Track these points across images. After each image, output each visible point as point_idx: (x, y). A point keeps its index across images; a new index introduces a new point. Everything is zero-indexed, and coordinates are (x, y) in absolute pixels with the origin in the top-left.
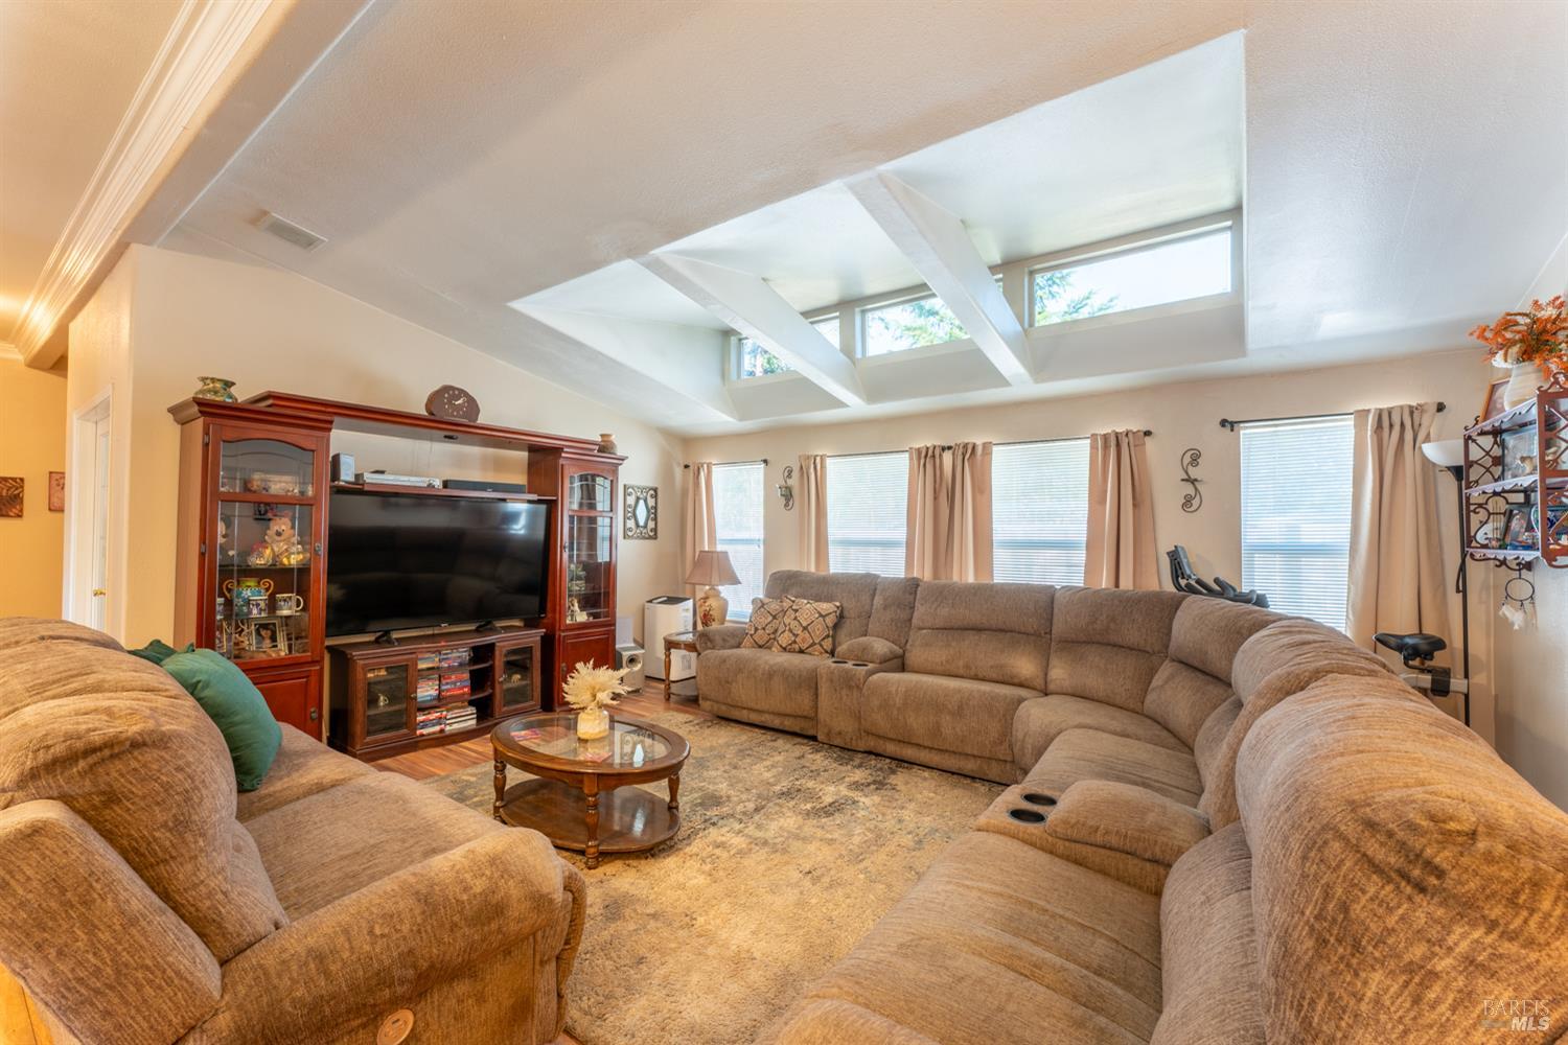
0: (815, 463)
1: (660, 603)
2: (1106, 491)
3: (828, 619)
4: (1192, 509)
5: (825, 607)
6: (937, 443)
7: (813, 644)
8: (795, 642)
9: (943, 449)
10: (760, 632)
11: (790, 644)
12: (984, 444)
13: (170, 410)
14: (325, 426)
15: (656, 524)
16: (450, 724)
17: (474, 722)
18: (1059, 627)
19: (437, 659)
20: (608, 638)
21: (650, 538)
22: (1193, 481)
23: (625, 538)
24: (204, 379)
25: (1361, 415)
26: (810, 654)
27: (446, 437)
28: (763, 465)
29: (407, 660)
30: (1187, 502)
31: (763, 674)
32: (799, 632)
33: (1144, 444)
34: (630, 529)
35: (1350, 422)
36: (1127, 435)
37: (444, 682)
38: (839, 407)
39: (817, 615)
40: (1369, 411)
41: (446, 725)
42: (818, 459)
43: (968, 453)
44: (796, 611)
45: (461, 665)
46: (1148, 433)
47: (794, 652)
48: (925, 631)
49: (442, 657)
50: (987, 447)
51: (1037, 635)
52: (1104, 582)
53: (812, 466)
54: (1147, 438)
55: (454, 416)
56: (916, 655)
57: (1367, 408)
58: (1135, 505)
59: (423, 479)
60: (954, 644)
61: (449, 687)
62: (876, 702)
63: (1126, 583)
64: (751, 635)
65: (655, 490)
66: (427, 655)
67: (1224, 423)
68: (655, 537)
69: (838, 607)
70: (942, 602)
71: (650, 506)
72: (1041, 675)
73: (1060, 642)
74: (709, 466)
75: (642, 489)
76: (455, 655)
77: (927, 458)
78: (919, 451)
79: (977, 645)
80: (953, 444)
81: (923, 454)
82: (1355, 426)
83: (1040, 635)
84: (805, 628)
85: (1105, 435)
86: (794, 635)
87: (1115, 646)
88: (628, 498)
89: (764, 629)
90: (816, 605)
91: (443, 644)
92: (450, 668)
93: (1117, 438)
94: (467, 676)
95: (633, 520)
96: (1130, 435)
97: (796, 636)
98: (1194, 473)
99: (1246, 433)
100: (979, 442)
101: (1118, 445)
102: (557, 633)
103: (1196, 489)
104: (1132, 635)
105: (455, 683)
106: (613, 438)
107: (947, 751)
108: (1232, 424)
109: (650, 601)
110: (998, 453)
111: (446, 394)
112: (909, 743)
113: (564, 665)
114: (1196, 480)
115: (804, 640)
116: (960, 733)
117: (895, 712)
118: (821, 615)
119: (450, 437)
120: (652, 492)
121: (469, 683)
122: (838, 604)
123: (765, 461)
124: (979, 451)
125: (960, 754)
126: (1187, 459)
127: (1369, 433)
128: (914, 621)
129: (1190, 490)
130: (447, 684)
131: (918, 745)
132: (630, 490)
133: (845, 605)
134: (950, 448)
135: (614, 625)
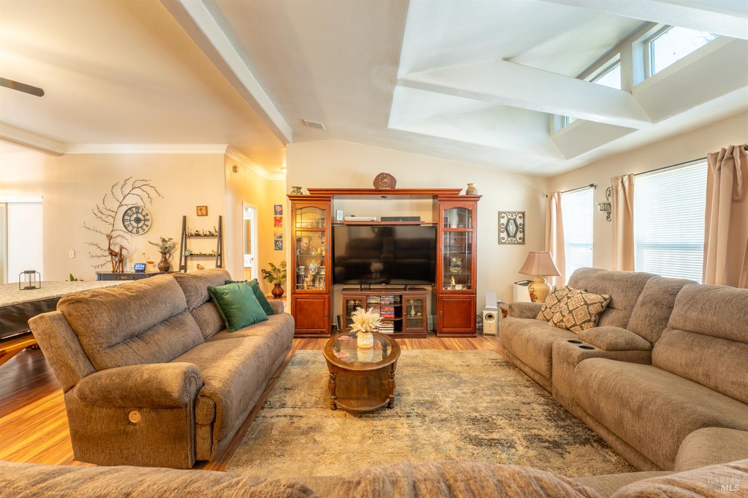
0: (622, 182)
1: (519, 284)
3: (591, 308)
5: (592, 297)
7: (575, 325)
8: (562, 321)
10: (548, 310)
11: (559, 322)
14: (328, 199)
15: (524, 234)
16: (381, 330)
17: (392, 331)
19: (379, 299)
20: (471, 301)
21: (519, 243)
23: (499, 243)
26: (573, 332)
27: (382, 197)
28: (592, 189)
29: (362, 298)
31: (525, 339)
32: (566, 314)
34: (503, 239)
37: (382, 310)
38: (629, 133)
39: (583, 303)
41: (379, 330)
42: (626, 178)
44: (569, 298)
45: (390, 304)
47: (562, 328)
48: (676, 331)
49: (381, 299)
53: (620, 185)
55: (384, 187)
59: (369, 218)
60: (696, 349)
61: (384, 313)
64: (543, 311)
65: (523, 214)
66: (375, 297)
68: (523, 243)
69: (605, 299)
70: (692, 305)
71: (518, 224)
74: (558, 194)
75: (512, 213)
76: (387, 299)
78: (717, 155)
79: (721, 355)
84: (570, 312)
86: (562, 315)
88: (501, 219)
89: (550, 308)
90: (585, 295)
91: (383, 293)
92: (385, 305)
94: (393, 309)
95: (505, 233)
97: (564, 316)
102: (438, 294)
105: (387, 312)
106: (474, 186)
109: (516, 283)
111: (381, 177)
113: (441, 312)
115: (568, 320)
118: (586, 303)
119: (384, 197)
120: (521, 215)
121: (393, 313)
122: (607, 296)
123: (592, 185)
128: (670, 320)
130: (384, 311)
132: (503, 215)
133: (614, 298)
135: (475, 293)
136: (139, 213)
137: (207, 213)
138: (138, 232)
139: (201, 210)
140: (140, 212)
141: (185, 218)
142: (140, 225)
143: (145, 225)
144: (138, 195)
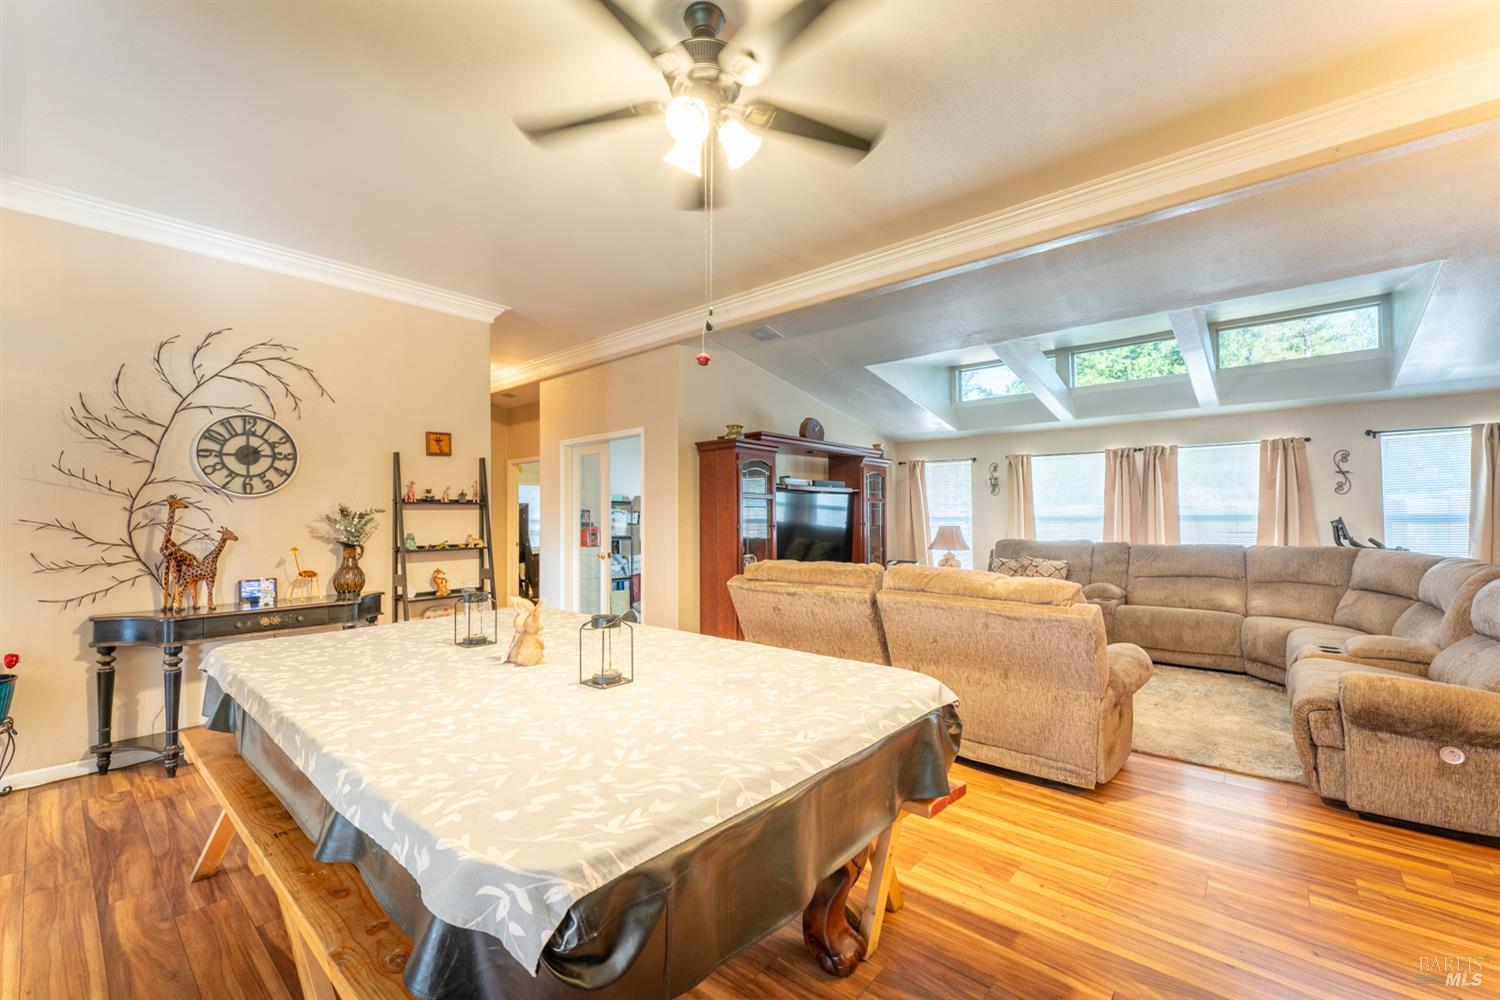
0: (1022, 460)
2: (1275, 480)
3: (1062, 572)
4: (1345, 491)
5: (1056, 563)
6: (1130, 446)
9: (1135, 450)
12: (1171, 447)
13: (696, 444)
14: (775, 450)
18: (1253, 573)
22: (1341, 472)
24: (728, 427)
25: (1477, 428)
28: (970, 462)
30: (1340, 486)
33: (1305, 447)
35: (1469, 431)
36: (1292, 441)
39: (1054, 568)
40: (1483, 425)
42: (1025, 459)
43: (1158, 453)
44: (1036, 566)
46: (1308, 440)
48: (1143, 579)
50: (1173, 449)
51: (1236, 578)
52: (1276, 541)
53: (1020, 463)
54: (1306, 443)
56: (1138, 594)
57: (1481, 423)
58: (1299, 489)
60: (1169, 586)
62: (1128, 624)
63: (1294, 542)
67: (1368, 433)
69: (1065, 564)
72: (1243, 605)
73: (1255, 583)
74: (923, 462)
77: (1123, 457)
78: (1115, 452)
80: (1143, 447)
81: (1119, 454)
82: (1473, 435)
83: (1238, 579)
85: (1273, 441)
87: (1304, 583)
90: (1048, 562)
93: (1284, 444)
96: (1295, 442)
98: (1344, 467)
99: (1384, 438)
100: (1167, 446)
101: (1285, 448)
103: (1346, 478)
104: (1320, 575)
107: (1187, 652)
108: (1375, 433)
110: (1183, 454)
111: (809, 423)
112: (1156, 649)
114: (1348, 472)
116: (1198, 640)
117: (1144, 629)
118: (1056, 569)
122: (1064, 562)
123: (974, 460)
124: (1168, 452)
125: (1198, 653)
126: (1339, 457)
127: (1484, 440)
128: (1131, 571)
129: (1341, 478)
131: (1164, 650)
133: (1070, 562)
134: (1140, 450)
136: (254, 434)
137: (450, 450)
138: (247, 489)
139: (438, 441)
140: (259, 433)
141: (397, 456)
142: (255, 469)
143: (277, 470)
144: (252, 384)
